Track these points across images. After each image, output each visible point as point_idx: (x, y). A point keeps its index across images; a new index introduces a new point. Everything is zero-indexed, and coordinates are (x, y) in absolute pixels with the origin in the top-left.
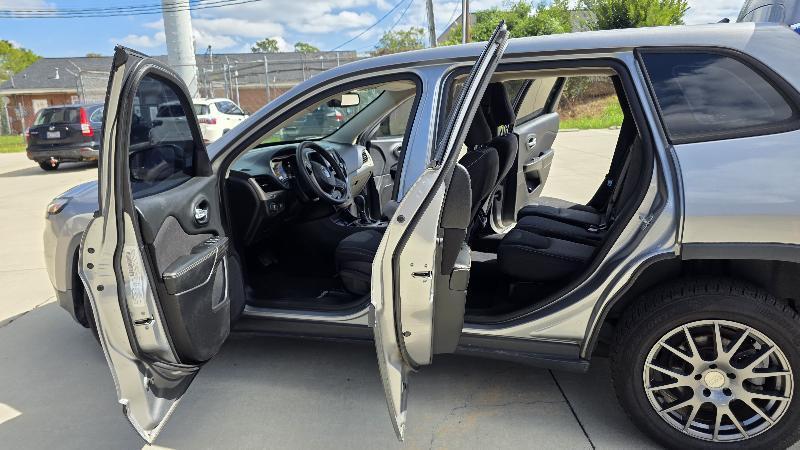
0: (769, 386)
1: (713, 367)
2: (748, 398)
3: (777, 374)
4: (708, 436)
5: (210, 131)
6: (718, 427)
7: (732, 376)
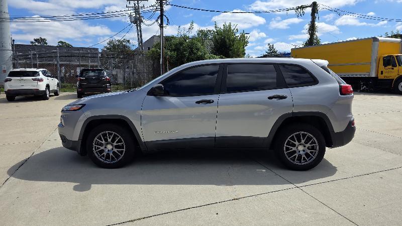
0: (313, 148)
1: (300, 144)
2: (309, 151)
3: (315, 145)
4: (300, 164)
5: (39, 85)
6: (302, 161)
7: (305, 146)
